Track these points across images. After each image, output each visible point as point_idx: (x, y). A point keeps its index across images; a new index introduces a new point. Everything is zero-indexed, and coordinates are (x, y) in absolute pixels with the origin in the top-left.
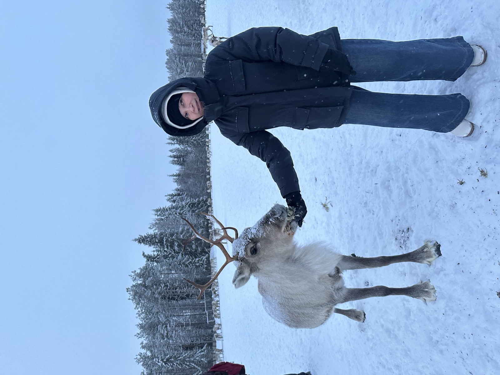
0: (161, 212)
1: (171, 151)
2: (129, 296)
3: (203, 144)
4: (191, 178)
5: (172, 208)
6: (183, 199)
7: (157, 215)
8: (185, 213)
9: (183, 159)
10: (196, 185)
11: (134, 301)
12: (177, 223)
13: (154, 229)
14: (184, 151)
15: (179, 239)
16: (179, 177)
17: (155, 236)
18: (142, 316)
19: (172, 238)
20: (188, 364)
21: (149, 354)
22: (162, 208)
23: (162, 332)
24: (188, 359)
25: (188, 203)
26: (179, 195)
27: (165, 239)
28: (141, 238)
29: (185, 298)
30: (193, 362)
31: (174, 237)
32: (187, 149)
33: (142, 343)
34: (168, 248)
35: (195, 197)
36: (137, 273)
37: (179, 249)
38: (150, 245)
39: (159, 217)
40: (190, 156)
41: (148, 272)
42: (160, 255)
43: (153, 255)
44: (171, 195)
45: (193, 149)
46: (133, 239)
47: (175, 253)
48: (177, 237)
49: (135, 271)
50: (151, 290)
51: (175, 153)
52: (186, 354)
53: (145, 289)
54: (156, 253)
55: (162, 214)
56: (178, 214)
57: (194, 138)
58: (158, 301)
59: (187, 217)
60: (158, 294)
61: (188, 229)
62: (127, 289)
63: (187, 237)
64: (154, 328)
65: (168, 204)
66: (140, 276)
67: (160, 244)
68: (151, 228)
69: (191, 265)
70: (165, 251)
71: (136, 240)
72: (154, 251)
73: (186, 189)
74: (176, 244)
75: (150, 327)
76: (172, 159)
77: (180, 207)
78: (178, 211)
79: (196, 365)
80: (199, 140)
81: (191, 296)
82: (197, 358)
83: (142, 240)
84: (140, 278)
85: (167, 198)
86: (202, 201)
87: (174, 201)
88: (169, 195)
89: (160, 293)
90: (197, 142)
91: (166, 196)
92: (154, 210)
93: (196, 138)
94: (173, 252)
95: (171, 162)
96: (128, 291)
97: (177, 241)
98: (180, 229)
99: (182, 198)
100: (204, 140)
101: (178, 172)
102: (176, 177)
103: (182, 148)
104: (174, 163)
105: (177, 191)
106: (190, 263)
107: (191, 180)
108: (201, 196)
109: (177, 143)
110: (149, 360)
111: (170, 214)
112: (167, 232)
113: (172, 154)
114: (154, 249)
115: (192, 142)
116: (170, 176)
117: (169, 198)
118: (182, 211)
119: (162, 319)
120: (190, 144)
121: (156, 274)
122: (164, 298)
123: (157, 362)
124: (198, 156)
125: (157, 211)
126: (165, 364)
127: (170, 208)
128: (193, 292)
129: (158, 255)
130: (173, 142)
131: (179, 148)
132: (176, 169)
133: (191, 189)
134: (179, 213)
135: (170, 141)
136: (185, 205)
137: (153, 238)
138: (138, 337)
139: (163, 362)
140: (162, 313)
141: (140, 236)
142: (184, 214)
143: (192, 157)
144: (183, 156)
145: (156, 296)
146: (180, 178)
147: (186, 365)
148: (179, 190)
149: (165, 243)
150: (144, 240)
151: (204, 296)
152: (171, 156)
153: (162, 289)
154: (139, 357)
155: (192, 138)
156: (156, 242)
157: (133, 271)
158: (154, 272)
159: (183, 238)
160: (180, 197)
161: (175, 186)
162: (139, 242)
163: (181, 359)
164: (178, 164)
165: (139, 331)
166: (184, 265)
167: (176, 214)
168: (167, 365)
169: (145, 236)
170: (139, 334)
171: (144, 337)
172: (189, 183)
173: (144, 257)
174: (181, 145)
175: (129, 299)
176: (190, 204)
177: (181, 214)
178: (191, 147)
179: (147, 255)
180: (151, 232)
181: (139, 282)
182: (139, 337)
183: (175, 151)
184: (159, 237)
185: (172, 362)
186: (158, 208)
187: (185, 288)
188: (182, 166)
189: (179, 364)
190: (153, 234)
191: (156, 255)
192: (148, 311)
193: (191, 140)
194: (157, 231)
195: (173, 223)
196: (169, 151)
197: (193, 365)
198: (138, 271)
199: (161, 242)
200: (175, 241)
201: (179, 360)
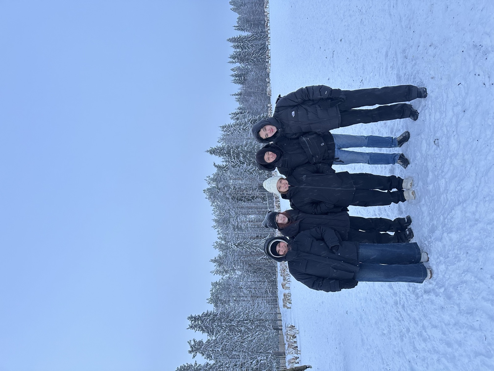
0: (227, 128)
1: (232, 70)
2: (205, 195)
3: (262, 61)
4: (252, 96)
5: (236, 124)
6: (245, 117)
7: (224, 131)
8: (248, 128)
9: (244, 78)
10: (257, 103)
11: (210, 200)
12: (241, 137)
13: (222, 143)
14: (245, 69)
15: (244, 151)
16: (240, 96)
17: (223, 148)
18: (216, 213)
19: (237, 150)
20: (255, 248)
21: (223, 242)
22: (227, 125)
23: (234, 223)
24: (255, 245)
25: (250, 119)
26: (241, 113)
27: (232, 151)
28: (212, 150)
29: (251, 200)
30: (258, 247)
31: (239, 149)
32: (248, 67)
33: (218, 231)
34: (234, 159)
35: (256, 115)
36: (211, 178)
37: (244, 160)
38: (220, 156)
39: (225, 133)
40: (251, 74)
41: (220, 177)
42: (228, 165)
43: (222, 165)
44: (234, 113)
45: (254, 67)
46: (206, 150)
47: (240, 163)
48: (242, 149)
49: (209, 177)
50: (223, 191)
51: (236, 72)
52: (253, 241)
53: (218, 190)
54: (224, 164)
55: (228, 129)
56: (241, 130)
57: (254, 55)
58: (229, 201)
59: (249, 133)
60: (229, 195)
61: (251, 143)
62: (204, 190)
63: (250, 149)
64: (227, 222)
65: (233, 122)
66: (214, 180)
67: (228, 155)
68: (220, 142)
69: (255, 172)
70: (232, 161)
71: (208, 151)
72: (223, 162)
73: (247, 108)
74: (241, 155)
75: (224, 221)
76: (233, 78)
77: (243, 123)
78: (242, 127)
79: (262, 249)
80: (259, 56)
81: (256, 198)
82: (262, 244)
83: (213, 152)
84: (214, 182)
85: (230, 116)
86: (263, 118)
87: (238, 119)
88: (233, 114)
89: (230, 194)
90: (257, 59)
91: (230, 114)
92: (221, 127)
93: (255, 55)
94: (239, 162)
95: (233, 81)
96: (204, 193)
97: (242, 152)
98: (244, 142)
99: (245, 115)
100: (263, 57)
101: (239, 91)
102: (238, 97)
103: (243, 66)
104: (236, 82)
105: (240, 110)
106: (254, 170)
107: (252, 98)
108: (262, 114)
109: (238, 62)
110: (223, 247)
111: (235, 130)
112: (233, 145)
113: (233, 73)
114: (223, 160)
115: (252, 59)
116: (233, 95)
117: (232, 117)
118: (245, 127)
119: (233, 213)
120: (251, 61)
121: (226, 179)
122: (233, 198)
123: (230, 246)
124: (258, 74)
125: (223, 127)
126: (237, 247)
127: (234, 125)
128: (257, 194)
129: (226, 166)
130: (234, 61)
131: (240, 67)
132: (238, 88)
133: (252, 106)
134: (243, 129)
135: (231, 60)
136: (248, 122)
137: (222, 150)
138: (214, 228)
139: (235, 245)
140: (233, 210)
141: (211, 148)
142: (247, 130)
143: (253, 75)
144: (244, 75)
145: (228, 196)
146: (242, 97)
147: (253, 249)
148: (241, 109)
149: (232, 154)
150: (215, 151)
151: (266, 198)
152: (232, 76)
153: (232, 191)
154: (215, 244)
155: (252, 56)
156: (225, 153)
157: (208, 176)
158: (225, 178)
159: (247, 150)
160: (243, 114)
161: (238, 105)
162: (211, 152)
163: (249, 244)
164: (240, 83)
165: (214, 224)
166: (249, 172)
167: (240, 129)
168: (238, 248)
169: (215, 148)
170: (215, 226)
171: (219, 228)
172: (251, 101)
173: (215, 167)
174: (242, 64)
175: (206, 198)
176: (252, 121)
177: (244, 130)
178: (251, 65)
179: (217, 165)
180: (220, 145)
181: (213, 185)
182: (216, 228)
183: (236, 70)
184: (227, 149)
185: (242, 246)
186: (224, 125)
187: (250, 191)
188: (244, 85)
189: (247, 248)
190: (222, 147)
191: (225, 166)
192: (221, 209)
193: (251, 57)
194: (224, 144)
195: (238, 138)
196: (231, 70)
197: (259, 249)
198: (212, 176)
199: (229, 153)
200: (240, 152)
201: (248, 245)
